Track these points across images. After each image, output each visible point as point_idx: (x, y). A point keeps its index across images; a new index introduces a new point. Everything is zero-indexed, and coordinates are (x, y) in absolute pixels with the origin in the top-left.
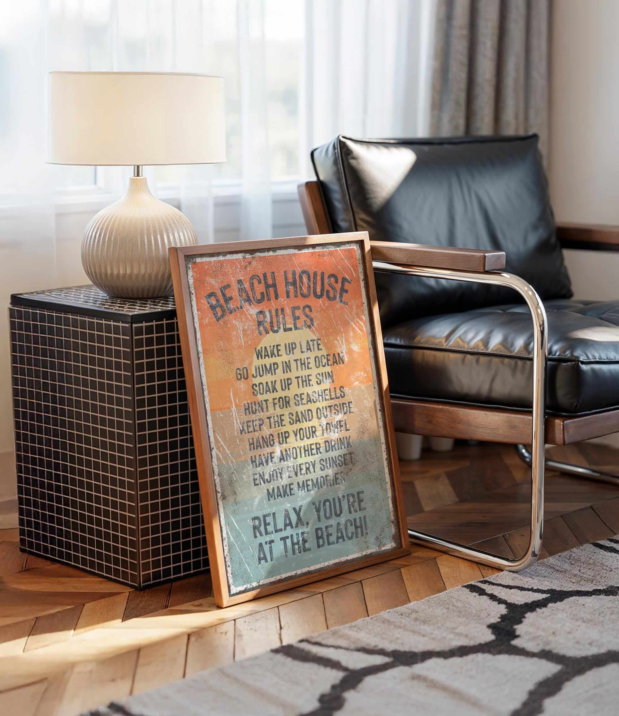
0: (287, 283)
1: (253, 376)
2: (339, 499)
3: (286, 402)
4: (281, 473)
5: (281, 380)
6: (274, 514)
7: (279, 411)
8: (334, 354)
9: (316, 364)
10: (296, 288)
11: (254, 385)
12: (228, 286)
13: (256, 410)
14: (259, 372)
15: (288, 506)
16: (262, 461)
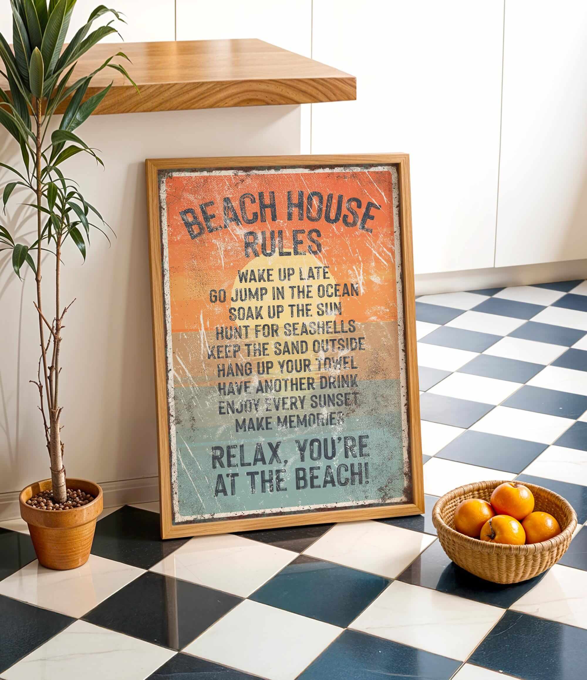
0: (290, 205)
1: (232, 299)
2: (333, 442)
3: (272, 329)
4: (256, 405)
5: (269, 307)
6: (242, 446)
7: (261, 339)
8: (346, 285)
9: (319, 294)
10: (302, 210)
11: (232, 309)
12: (212, 203)
13: (231, 336)
14: (241, 296)
15: (262, 440)
16: (233, 389)
